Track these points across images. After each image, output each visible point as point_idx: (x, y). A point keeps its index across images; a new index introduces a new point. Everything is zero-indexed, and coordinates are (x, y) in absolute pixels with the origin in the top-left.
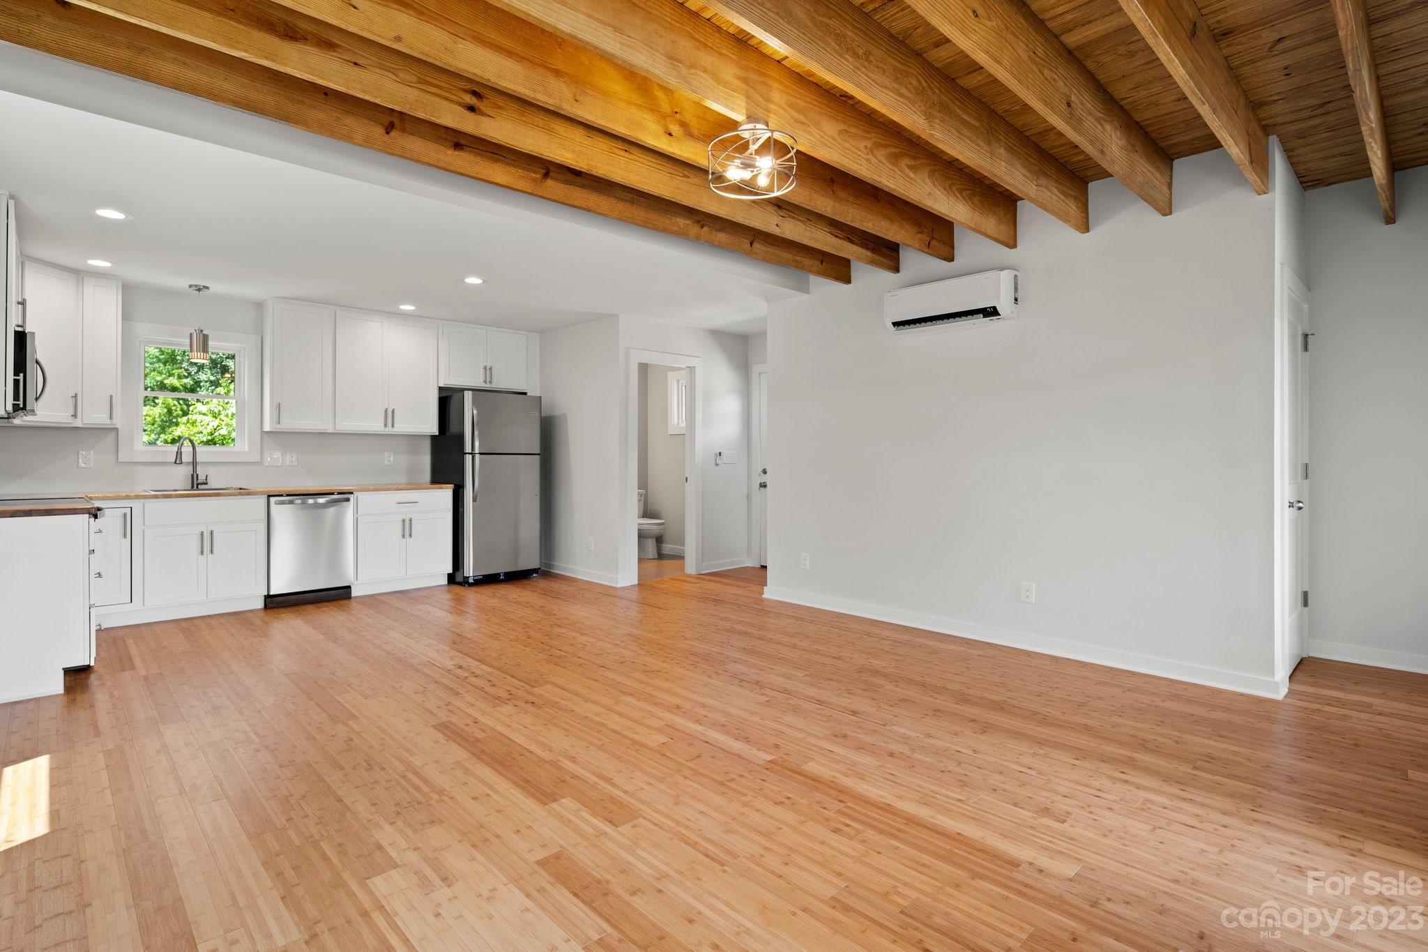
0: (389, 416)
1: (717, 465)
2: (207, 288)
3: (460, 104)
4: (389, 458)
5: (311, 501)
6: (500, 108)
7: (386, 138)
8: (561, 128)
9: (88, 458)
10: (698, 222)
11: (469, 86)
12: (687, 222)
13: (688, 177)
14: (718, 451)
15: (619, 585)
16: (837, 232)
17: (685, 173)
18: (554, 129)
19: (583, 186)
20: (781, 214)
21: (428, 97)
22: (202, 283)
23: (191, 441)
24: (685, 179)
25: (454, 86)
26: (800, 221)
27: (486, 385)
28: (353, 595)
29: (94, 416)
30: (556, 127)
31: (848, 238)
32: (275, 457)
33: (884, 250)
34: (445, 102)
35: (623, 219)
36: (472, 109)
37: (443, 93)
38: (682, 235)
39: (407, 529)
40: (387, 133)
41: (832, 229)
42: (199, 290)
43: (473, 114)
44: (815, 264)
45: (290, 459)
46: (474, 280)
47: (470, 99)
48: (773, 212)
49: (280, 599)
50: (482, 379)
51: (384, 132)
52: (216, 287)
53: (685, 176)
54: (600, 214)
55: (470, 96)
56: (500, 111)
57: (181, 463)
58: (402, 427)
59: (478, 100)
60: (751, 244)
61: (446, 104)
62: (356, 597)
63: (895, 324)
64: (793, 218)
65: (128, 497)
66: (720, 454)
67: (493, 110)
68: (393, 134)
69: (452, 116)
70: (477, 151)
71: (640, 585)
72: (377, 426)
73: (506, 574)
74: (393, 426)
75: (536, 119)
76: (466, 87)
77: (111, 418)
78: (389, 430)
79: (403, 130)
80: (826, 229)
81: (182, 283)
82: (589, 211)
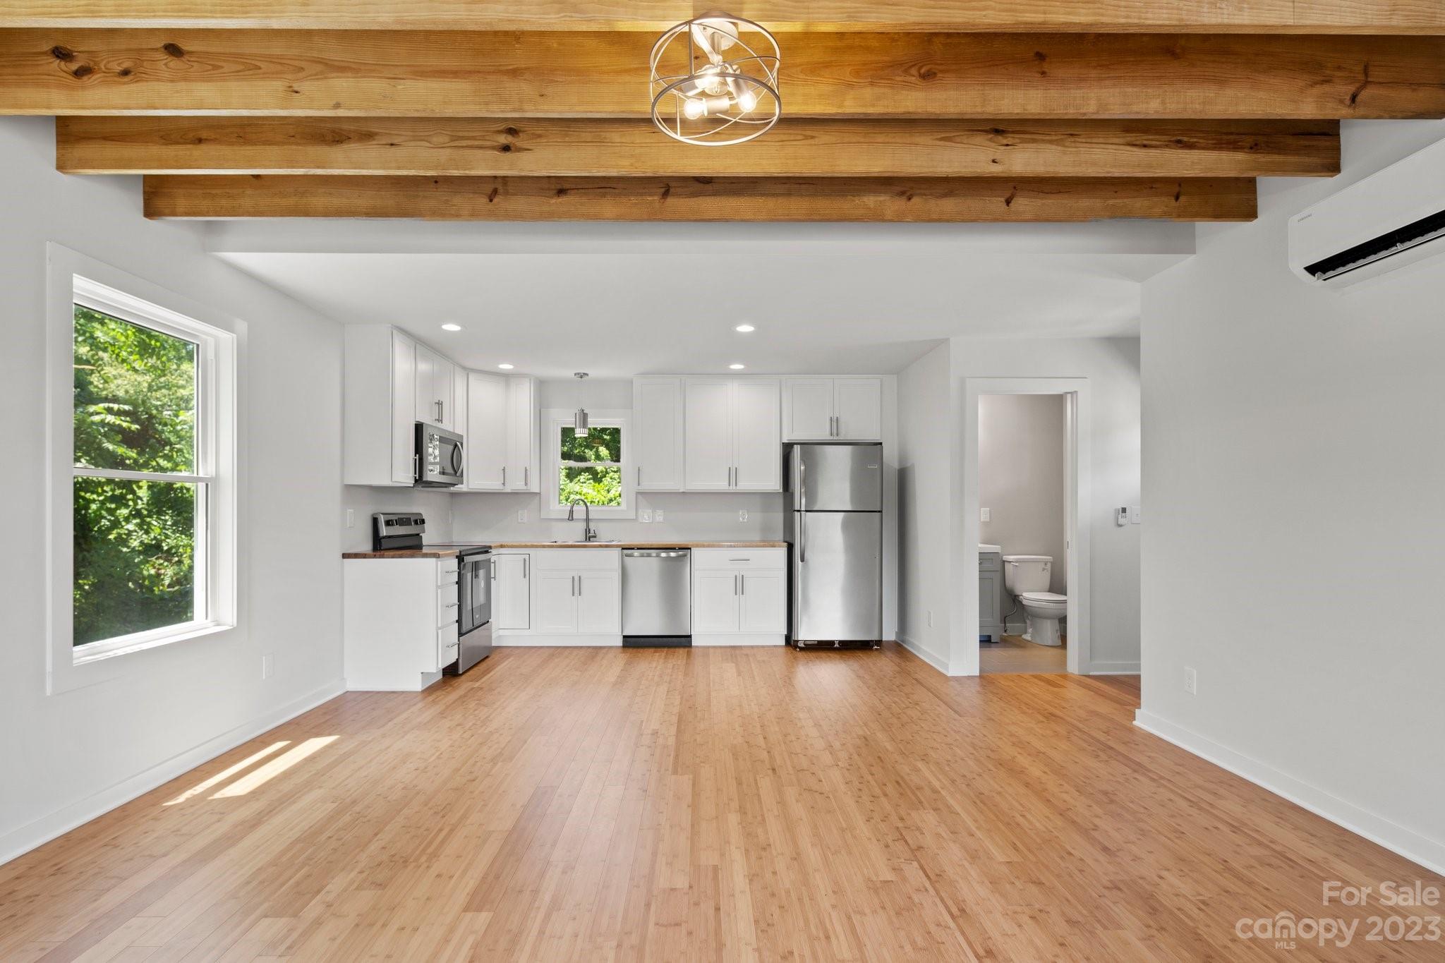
0: (733, 474)
1: (1120, 526)
2: (587, 374)
3: (493, 148)
4: (743, 516)
5: (663, 555)
6: (540, 136)
7: (490, 206)
8: (615, 135)
9: (524, 515)
10: (902, 193)
11: (503, 126)
12: (882, 199)
13: (813, 137)
14: (1120, 507)
15: (950, 674)
16: (1143, 138)
17: (809, 133)
18: (605, 138)
19: (715, 194)
20: (1005, 142)
21: (461, 152)
22: (582, 371)
23: (583, 501)
24: (812, 142)
25: (488, 131)
26: (1051, 142)
27: (832, 438)
28: (693, 644)
29: (516, 484)
30: (608, 135)
31: (1179, 142)
32: (646, 516)
33: (1290, 140)
34: (479, 151)
35: (775, 220)
36: (506, 148)
37: (476, 143)
38: (876, 218)
39: (740, 586)
40: (491, 201)
41: (1131, 137)
42: (581, 377)
43: (508, 153)
44: (1163, 203)
45: (660, 515)
46: (745, 328)
47: (503, 139)
48: (988, 143)
49: (642, 639)
50: (828, 432)
51: (488, 200)
52: (593, 373)
53: (806, 138)
54: (743, 220)
55: (505, 135)
56: (538, 140)
57: (572, 520)
58: (745, 485)
59: (513, 136)
60: (1008, 202)
61: (479, 153)
62: (697, 647)
63: (1312, 269)
64: (1034, 141)
65: (526, 546)
66: (1124, 510)
67: (530, 141)
68: (496, 200)
69: (485, 165)
70: (583, 191)
71: (981, 677)
72: (721, 485)
73: (841, 642)
74: (736, 485)
75: (583, 134)
76: (500, 129)
77: (526, 484)
78: (733, 488)
79: (506, 193)
80: (1116, 140)
81: (569, 373)
82: (727, 221)
